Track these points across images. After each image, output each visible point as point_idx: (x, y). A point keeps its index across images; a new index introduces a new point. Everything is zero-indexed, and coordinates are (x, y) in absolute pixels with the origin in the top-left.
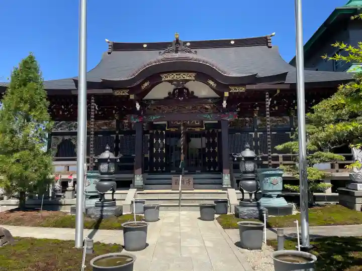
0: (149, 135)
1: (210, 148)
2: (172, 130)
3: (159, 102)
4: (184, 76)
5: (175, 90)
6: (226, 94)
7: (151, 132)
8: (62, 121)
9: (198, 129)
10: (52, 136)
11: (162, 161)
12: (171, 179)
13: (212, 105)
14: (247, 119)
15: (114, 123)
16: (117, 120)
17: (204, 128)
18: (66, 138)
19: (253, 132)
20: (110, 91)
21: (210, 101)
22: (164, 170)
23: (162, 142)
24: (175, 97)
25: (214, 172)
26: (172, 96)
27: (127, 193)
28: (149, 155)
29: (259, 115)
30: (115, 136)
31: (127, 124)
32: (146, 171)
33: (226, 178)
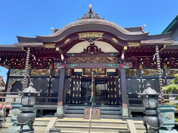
0: (71, 79)
1: (111, 89)
2: (86, 76)
3: (77, 55)
4: (94, 35)
5: (88, 47)
6: (125, 48)
7: (72, 77)
8: (17, 69)
9: (103, 76)
10: (10, 79)
11: (78, 96)
12: (84, 109)
13: (114, 58)
14: (135, 70)
15: (49, 71)
16: (51, 69)
17: (107, 75)
18: (18, 80)
19: (140, 78)
20: (41, 44)
21: (112, 54)
22: (80, 102)
23: (79, 83)
24: (88, 52)
25: (114, 105)
26: (86, 51)
27: (49, 121)
28: (70, 92)
29: (143, 67)
30: (49, 79)
31: (57, 72)
32: (67, 103)
33: (125, 111)
